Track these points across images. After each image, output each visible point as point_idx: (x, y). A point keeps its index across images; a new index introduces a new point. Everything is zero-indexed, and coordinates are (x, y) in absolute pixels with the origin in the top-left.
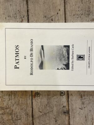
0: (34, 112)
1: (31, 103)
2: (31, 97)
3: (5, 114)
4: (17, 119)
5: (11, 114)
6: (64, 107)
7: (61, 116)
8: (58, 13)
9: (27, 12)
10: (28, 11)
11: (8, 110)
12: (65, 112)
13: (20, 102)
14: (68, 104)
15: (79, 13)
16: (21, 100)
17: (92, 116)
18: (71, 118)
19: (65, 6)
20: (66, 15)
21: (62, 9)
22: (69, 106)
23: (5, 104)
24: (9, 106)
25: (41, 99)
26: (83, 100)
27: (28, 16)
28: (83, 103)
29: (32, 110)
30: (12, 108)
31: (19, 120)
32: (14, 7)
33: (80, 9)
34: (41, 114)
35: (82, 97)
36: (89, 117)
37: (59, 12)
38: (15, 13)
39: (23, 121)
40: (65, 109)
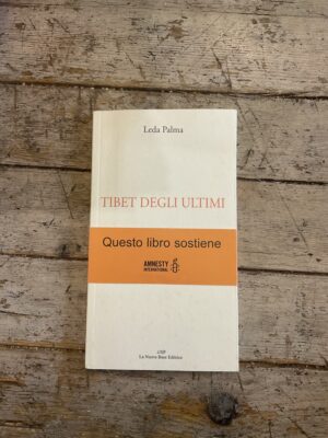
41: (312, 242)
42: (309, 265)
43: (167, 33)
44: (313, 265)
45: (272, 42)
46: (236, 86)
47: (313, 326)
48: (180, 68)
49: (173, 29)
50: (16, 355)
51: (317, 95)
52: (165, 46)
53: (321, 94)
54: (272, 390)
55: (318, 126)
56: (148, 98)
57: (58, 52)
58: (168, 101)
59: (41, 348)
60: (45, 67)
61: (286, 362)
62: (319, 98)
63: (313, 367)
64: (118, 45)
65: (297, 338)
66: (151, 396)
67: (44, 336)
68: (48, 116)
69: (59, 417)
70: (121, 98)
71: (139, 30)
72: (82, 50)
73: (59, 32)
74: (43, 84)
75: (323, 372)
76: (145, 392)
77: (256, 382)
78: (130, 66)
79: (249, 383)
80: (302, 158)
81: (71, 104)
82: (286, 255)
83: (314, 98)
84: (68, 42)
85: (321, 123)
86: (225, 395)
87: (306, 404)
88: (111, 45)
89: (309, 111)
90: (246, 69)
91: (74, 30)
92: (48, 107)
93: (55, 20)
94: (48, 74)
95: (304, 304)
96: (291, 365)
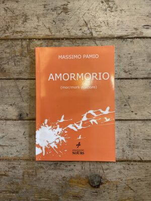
41: (133, 106)
42: (132, 116)
43: (61, 11)
44: (133, 116)
45: (111, 12)
46: (95, 34)
47: (134, 143)
48: (68, 28)
49: (64, 9)
50: (4, 163)
51: (133, 36)
52: (60, 17)
53: (135, 36)
54: (117, 172)
55: (134, 52)
56: (54, 43)
57: (10, 24)
58: (63, 44)
59: (14, 159)
60: (5, 31)
61: (123, 159)
62: (134, 38)
63: (135, 161)
64: (38, 18)
65: (127, 149)
66: (64, 177)
67: (15, 154)
68: (8, 55)
69: (25, 188)
70: (41, 44)
71: (48, 10)
72: (21, 22)
73: (10, 14)
74: (5, 40)
75: (139, 163)
76: (61, 176)
77: (110, 169)
78: (45, 28)
79: (107, 169)
80: (127, 67)
81: (18, 48)
82: (121, 112)
83: (132, 38)
84: (14, 18)
85: (136, 50)
86: (96, 175)
87: (132, 177)
88: (35, 19)
89: (129, 44)
90: (99, 26)
91: (17, 12)
92: (8, 50)
93: (7, 8)
94: (6, 35)
95: (130, 134)
96: (125, 161)
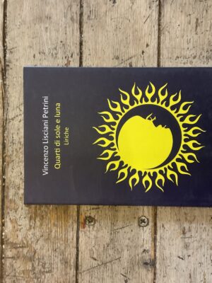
0: (80, 258)
1: (75, 239)
2: (75, 227)
3: (18, 257)
4: (43, 270)
5: (31, 259)
6: (144, 251)
7: (137, 270)
8: (143, 52)
9: (78, 46)
10: (81, 44)
11: (25, 251)
12: (146, 264)
13: (53, 234)
14: (155, 246)
15: (188, 53)
16: (54, 231)
17: (204, 275)
18: (158, 275)
19: (159, 38)
20: (161, 57)
21: (154, 44)
22: (155, 251)
23: (20, 238)
24: (27, 242)
25: (98, 231)
26: (186, 240)
27: (81, 53)
28: (186, 246)
29: (77, 255)
30: (34, 245)
31: (47, 272)
32: (54, 34)
33: (191, 46)
34: (95, 263)
35: (184, 233)
36: (198, 277)
37: (146, 50)
38: (54, 46)
39: (55, 275)
40: (147, 257)
